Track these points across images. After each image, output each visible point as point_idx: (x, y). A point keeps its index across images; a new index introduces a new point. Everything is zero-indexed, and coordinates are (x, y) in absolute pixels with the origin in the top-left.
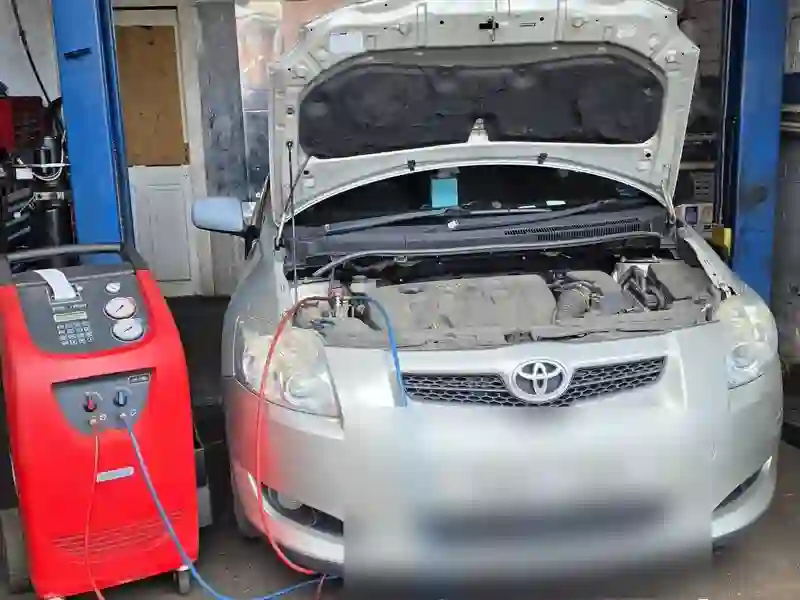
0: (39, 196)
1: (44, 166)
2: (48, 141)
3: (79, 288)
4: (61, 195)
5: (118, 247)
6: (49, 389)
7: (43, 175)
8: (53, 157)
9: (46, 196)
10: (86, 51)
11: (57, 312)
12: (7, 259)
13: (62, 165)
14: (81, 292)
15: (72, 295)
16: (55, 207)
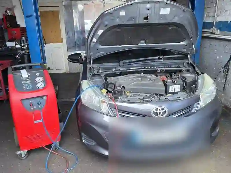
0: (22, 52)
1: (22, 44)
2: (24, 38)
3: (29, 75)
4: (27, 51)
5: (40, 64)
6: (20, 101)
7: (22, 46)
8: (25, 42)
9: (24, 52)
10: (31, 16)
11: (23, 81)
12: (11, 67)
13: (27, 44)
14: (30, 76)
15: (27, 76)
16: (26, 54)
